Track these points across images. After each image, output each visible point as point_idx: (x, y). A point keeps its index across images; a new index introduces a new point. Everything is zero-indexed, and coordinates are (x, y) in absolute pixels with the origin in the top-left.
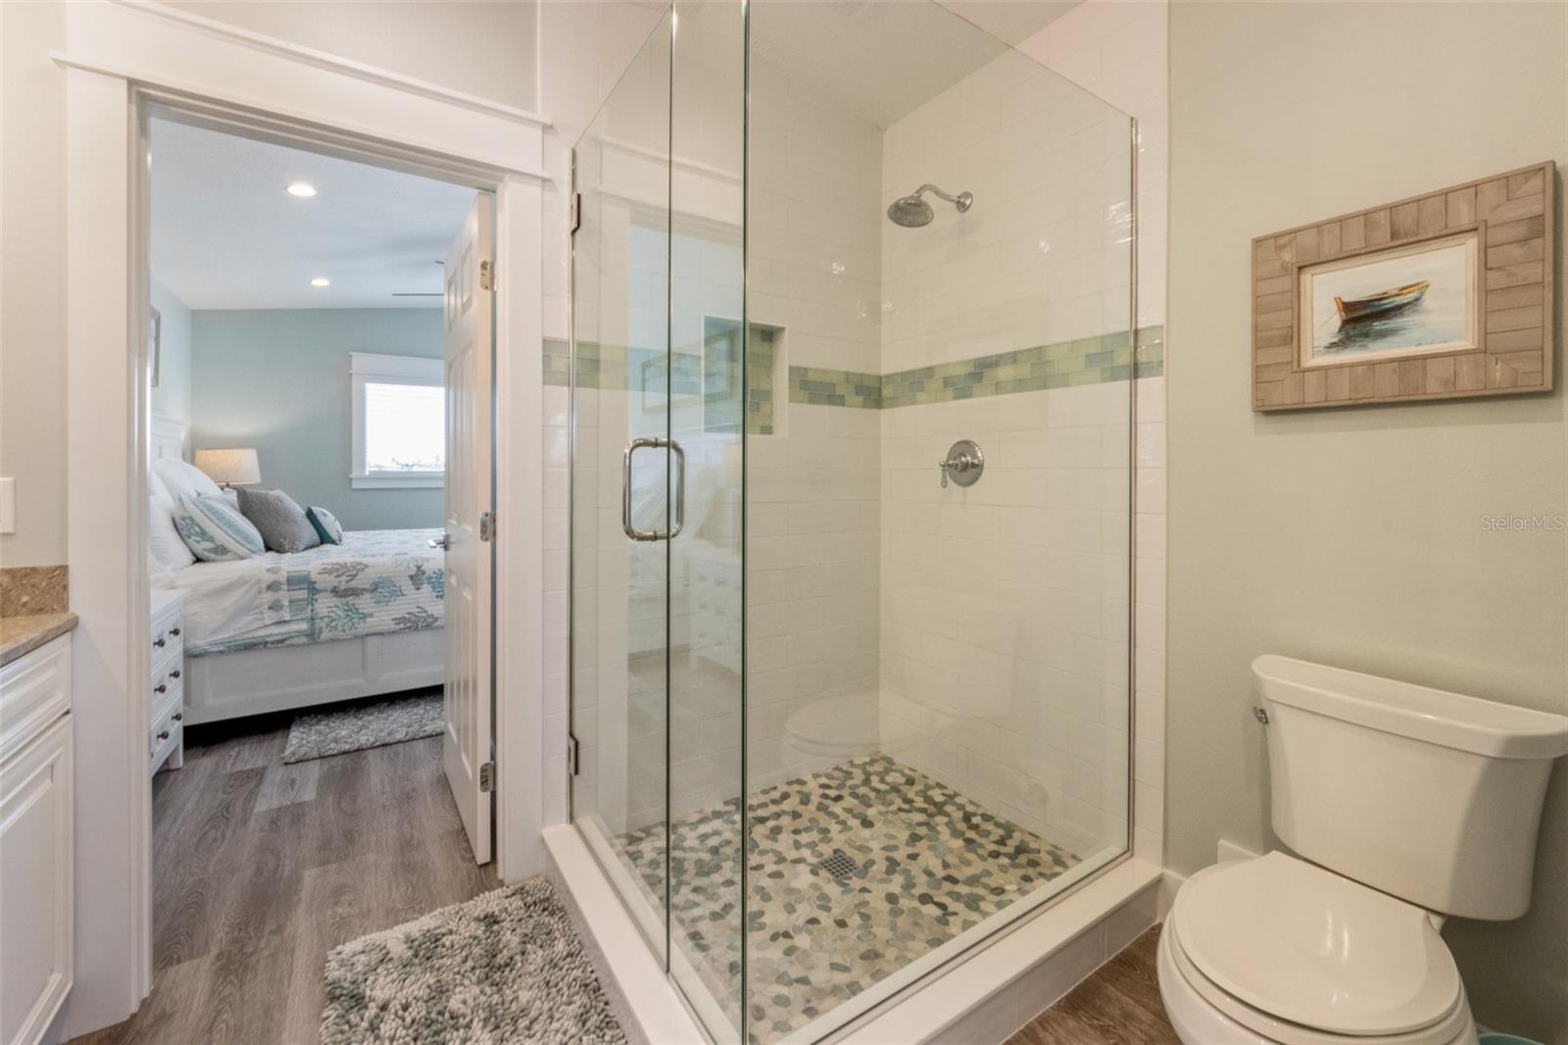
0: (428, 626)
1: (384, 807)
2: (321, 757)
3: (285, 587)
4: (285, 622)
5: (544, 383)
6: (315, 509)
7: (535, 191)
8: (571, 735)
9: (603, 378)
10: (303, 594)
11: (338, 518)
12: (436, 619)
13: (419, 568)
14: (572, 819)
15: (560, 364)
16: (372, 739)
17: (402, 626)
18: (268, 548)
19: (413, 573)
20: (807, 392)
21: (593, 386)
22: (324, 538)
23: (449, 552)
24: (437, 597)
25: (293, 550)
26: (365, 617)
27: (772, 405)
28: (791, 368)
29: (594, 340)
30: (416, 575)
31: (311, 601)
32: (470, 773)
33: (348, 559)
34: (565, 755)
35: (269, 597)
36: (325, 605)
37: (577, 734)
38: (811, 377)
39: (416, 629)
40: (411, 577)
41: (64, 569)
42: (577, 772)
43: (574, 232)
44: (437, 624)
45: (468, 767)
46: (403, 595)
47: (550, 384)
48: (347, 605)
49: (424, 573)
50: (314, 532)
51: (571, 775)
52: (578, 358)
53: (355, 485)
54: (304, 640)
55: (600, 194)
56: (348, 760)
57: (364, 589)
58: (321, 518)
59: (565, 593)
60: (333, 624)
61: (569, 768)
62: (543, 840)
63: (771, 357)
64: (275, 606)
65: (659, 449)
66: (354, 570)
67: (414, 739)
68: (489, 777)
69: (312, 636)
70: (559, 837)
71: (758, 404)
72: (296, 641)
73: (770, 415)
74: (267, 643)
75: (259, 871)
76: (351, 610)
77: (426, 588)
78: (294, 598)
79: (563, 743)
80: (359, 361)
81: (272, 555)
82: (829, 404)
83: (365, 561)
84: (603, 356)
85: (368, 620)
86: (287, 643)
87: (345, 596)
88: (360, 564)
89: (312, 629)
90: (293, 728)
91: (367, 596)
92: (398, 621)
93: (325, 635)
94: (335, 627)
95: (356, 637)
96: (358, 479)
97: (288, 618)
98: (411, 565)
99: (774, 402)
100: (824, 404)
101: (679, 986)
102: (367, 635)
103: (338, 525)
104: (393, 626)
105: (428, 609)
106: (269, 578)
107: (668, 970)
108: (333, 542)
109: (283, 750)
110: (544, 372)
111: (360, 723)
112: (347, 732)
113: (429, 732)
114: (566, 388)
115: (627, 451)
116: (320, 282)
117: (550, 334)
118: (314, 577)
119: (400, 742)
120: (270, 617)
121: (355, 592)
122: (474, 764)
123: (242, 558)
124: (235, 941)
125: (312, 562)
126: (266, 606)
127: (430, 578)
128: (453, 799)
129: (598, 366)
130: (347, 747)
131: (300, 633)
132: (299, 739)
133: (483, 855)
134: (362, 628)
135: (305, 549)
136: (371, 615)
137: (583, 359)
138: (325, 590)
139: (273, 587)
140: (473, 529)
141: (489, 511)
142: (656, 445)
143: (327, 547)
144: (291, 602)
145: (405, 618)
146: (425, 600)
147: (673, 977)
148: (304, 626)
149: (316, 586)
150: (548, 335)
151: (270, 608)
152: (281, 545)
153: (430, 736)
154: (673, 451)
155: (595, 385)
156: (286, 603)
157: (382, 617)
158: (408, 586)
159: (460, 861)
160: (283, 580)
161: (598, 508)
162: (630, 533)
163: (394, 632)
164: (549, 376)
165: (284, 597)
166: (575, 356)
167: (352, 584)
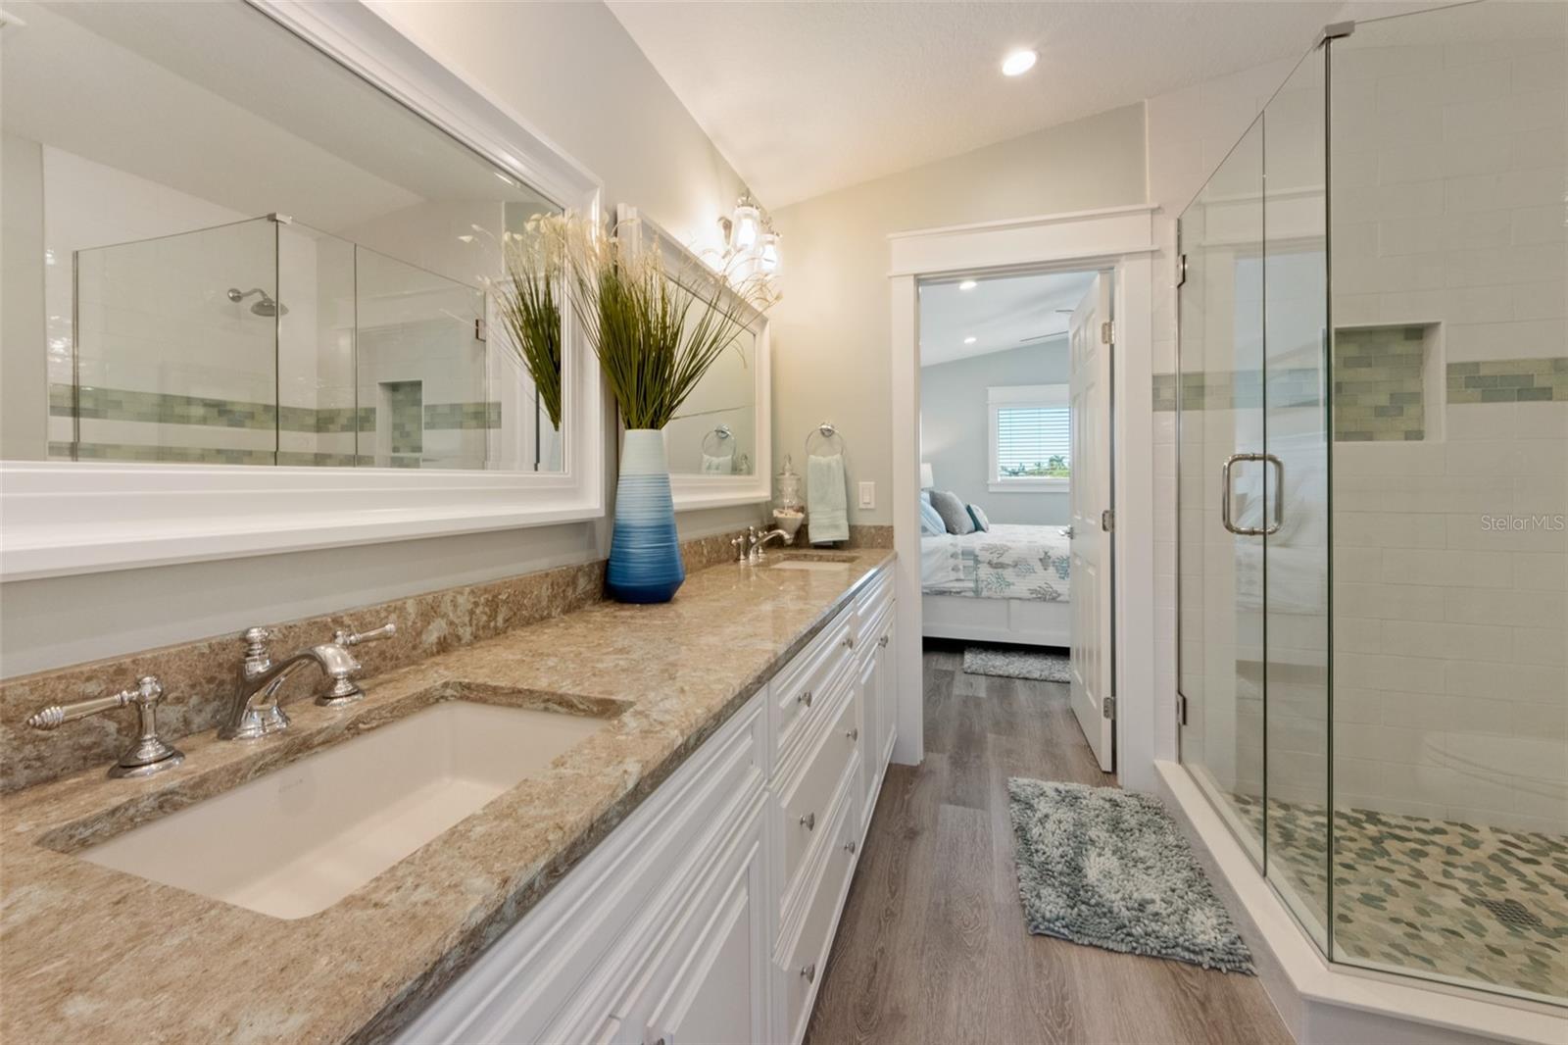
0: (1054, 599)
1: (1031, 715)
2: (986, 675)
3: (960, 557)
4: (961, 580)
5: (1154, 410)
6: (973, 507)
7: (1145, 263)
8: (1179, 692)
9: (1207, 400)
10: (971, 563)
11: (985, 512)
12: (1059, 595)
13: (1046, 553)
14: (1180, 760)
15: (1167, 394)
16: (1017, 672)
17: (1034, 596)
18: (948, 531)
19: (1042, 557)
20: (1480, 390)
21: (1198, 409)
22: (978, 527)
23: (1074, 540)
24: (1060, 577)
25: (961, 533)
26: (1009, 585)
27: (1423, 407)
28: (1450, 367)
29: (1200, 370)
30: (1045, 558)
31: (976, 569)
32: (1095, 705)
33: (996, 541)
34: (1174, 708)
35: (952, 562)
36: (984, 572)
37: (1184, 693)
38: (1484, 371)
39: (1045, 600)
40: (1041, 560)
41: (892, 527)
42: (1185, 722)
43: (1179, 286)
44: (1059, 599)
45: (1093, 700)
46: (1035, 572)
47: (1159, 410)
48: (997, 574)
49: (1050, 558)
50: (971, 521)
51: (1179, 725)
52: (1184, 387)
53: (991, 489)
54: (972, 594)
55: (1204, 247)
56: (1003, 681)
57: (1008, 565)
58: (975, 512)
59: (1173, 577)
60: (990, 586)
61: (1178, 718)
62: (1155, 767)
63: (1421, 356)
64: (955, 569)
65: (1256, 462)
66: (1001, 550)
67: (1046, 681)
68: (1111, 708)
69: (977, 592)
70: (1169, 768)
71: (1402, 408)
72: (967, 594)
73: (1421, 418)
74: (951, 592)
75: (961, 725)
76: (999, 577)
77: (1051, 570)
78: (966, 565)
79: (1172, 699)
80: (994, 393)
81: (949, 535)
82: (1519, 400)
83: (1009, 544)
84: (1208, 382)
85: (1012, 587)
86: (963, 594)
87: (996, 568)
88: (1005, 546)
89: (977, 587)
90: (966, 653)
91: (1011, 569)
92: (1033, 591)
93: (985, 593)
94: (991, 589)
95: (1004, 598)
96: (993, 485)
97: (962, 577)
98: (1041, 550)
99: (1425, 404)
100: (1513, 400)
101: (1274, 887)
102: (1011, 598)
103: (986, 519)
104: (1027, 595)
105: (1053, 586)
106: (952, 550)
107: (1265, 874)
108: (983, 530)
109: (962, 664)
110: (1154, 401)
111: (1007, 660)
112: (999, 663)
113: (1056, 679)
114: (1173, 413)
115: (1226, 464)
116: (970, 340)
117: (1159, 371)
118: (977, 552)
119: (1036, 680)
120: (953, 576)
121: (1002, 566)
122: (1097, 699)
123: (934, 535)
124: (957, 753)
125: (976, 541)
126: (950, 568)
127: (1054, 562)
128: (1079, 725)
129: (1203, 391)
130: (1001, 673)
131: (971, 589)
132: (971, 660)
133: (1107, 766)
134: (1008, 593)
135: (969, 533)
136: (1013, 584)
137: (1188, 387)
138: (984, 562)
139: (954, 556)
140: (1096, 522)
141: (1108, 508)
142: (1253, 458)
143: (980, 533)
144: (964, 567)
145: (1036, 590)
146: (1049, 578)
147: (1270, 881)
148: (971, 585)
149: (979, 558)
150: (1156, 372)
151: (953, 569)
152: (954, 529)
153: (1058, 682)
154: (1270, 464)
155: (1201, 407)
156: (961, 567)
157: (1021, 586)
158: (1038, 567)
159: (1087, 764)
160: (960, 552)
161: (1203, 510)
162: (1229, 527)
163: (1029, 600)
164: (1158, 404)
165: (961, 563)
166: (1181, 385)
167: (1000, 560)
